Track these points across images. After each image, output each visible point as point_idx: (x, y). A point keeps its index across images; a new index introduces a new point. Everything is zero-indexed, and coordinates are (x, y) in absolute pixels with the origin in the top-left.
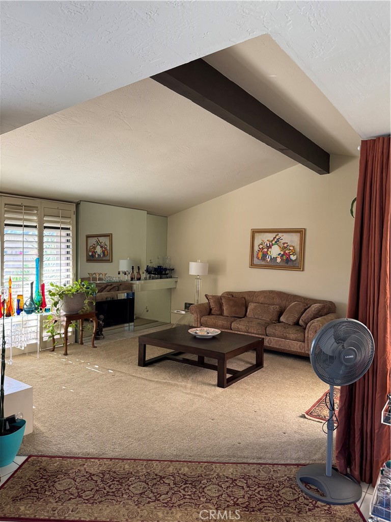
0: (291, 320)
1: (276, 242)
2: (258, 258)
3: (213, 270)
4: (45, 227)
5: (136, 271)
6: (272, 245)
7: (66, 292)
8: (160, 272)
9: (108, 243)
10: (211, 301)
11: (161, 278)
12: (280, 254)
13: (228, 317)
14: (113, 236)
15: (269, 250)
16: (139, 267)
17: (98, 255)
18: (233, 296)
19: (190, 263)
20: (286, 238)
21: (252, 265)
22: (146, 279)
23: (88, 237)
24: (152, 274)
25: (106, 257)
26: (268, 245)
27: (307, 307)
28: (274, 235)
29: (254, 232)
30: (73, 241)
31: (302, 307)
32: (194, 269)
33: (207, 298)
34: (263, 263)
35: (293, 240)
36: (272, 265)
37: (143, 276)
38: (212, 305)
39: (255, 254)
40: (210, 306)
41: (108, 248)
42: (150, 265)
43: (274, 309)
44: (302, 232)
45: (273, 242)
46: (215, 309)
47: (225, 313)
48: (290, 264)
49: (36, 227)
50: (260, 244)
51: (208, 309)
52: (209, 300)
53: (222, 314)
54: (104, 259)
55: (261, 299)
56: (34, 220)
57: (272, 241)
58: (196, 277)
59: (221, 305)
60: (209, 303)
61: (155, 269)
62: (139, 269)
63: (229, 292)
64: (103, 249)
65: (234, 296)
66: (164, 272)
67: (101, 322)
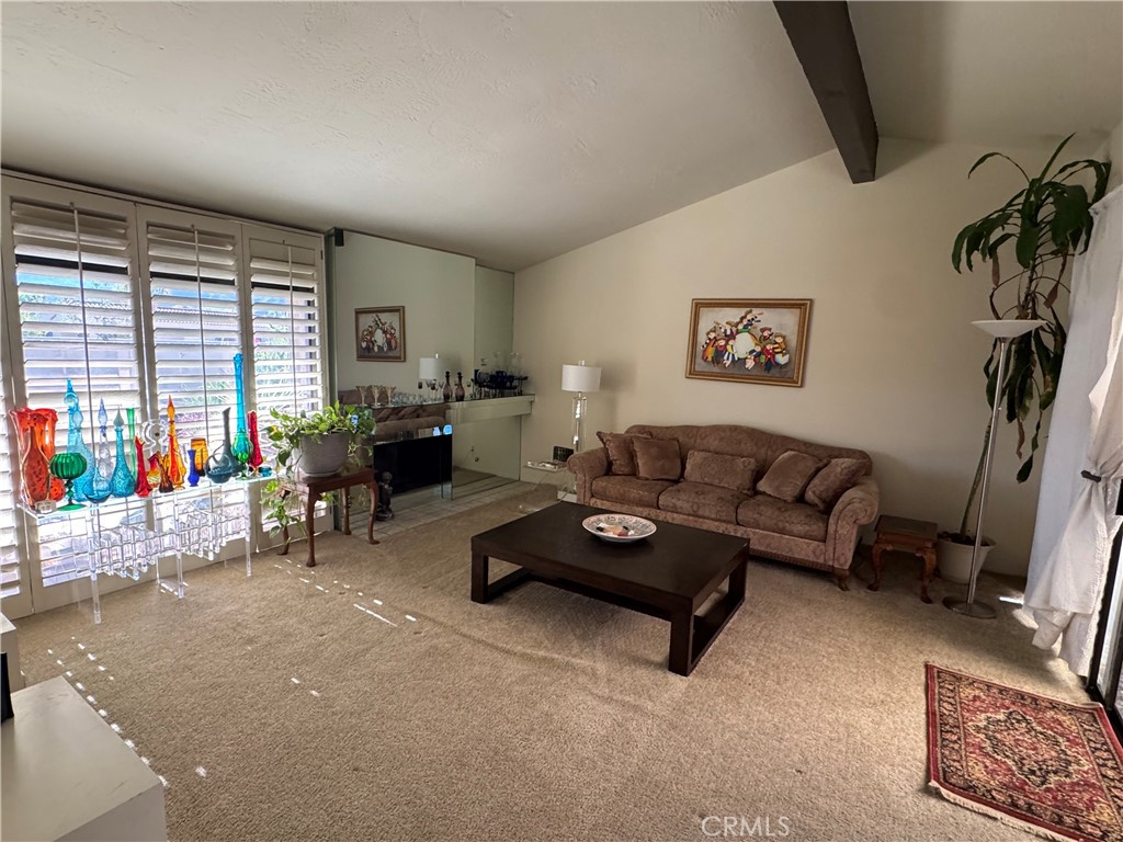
0: (789, 492)
1: (745, 327)
2: (705, 360)
3: (610, 380)
4: (255, 285)
5: (454, 380)
6: (738, 332)
7: (307, 432)
8: (500, 383)
9: (396, 325)
10: (611, 446)
11: (503, 396)
12: (754, 351)
13: (647, 479)
14: (406, 312)
15: (731, 342)
16: (460, 374)
17: (379, 347)
18: (651, 435)
19: (564, 366)
20: (767, 319)
21: (692, 373)
22: (473, 398)
23: (359, 312)
24: (484, 386)
25: (394, 351)
26: (728, 332)
27: (821, 464)
28: (742, 311)
29: (699, 306)
30: (320, 319)
31: (811, 465)
32: (573, 378)
33: (602, 440)
34: (716, 369)
35: (784, 323)
36: (736, 373)
37: (469, 391)
38: (613, 454)
39: (700, 349)
40: (608, 457)
41: (397, 335)
42: (482, 369)
43: (745, 466)
44: (803, 307)
45: (740, 327)
46: (620, 465)
47: (642, 472)
48: (774, 371)
49: (231, 283)
50: (711, 331)
51: (605, 463)
52: (605, 444)
53: (634, 473)
54: (391, 354)
55: (714, 443)
56: (226, 265)
57: (737, 324)
58: (575, 396)
59: (632, 457)
60: (606, 450)
61: (491, 376)
62: (460, 378)
63: (643, 427)
64: (388, 336)
65: (654, 434)
66: (508, 384)
67: (386, 487)
